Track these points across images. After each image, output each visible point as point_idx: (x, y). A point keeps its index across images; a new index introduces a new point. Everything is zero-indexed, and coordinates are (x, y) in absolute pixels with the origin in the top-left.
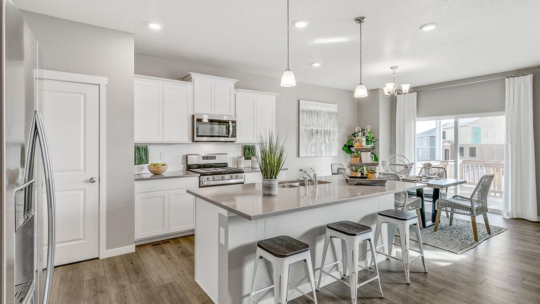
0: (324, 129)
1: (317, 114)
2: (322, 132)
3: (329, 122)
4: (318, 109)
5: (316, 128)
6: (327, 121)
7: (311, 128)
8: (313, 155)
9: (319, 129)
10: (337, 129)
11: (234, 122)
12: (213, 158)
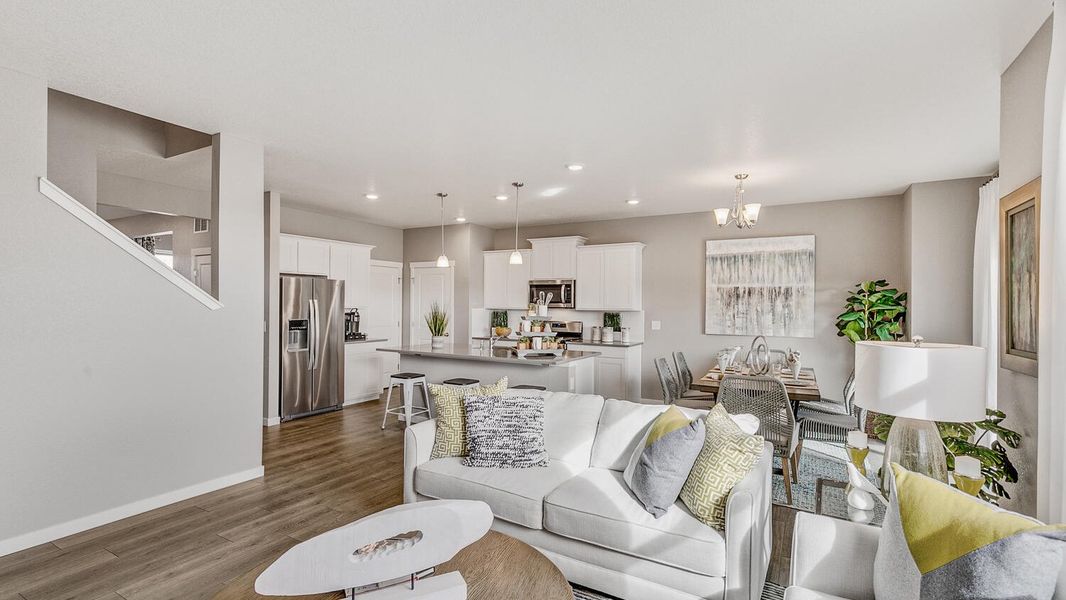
0: (770, 285)
1: (750, 261)
2: (765, 293)
3: (784, 272)
4: (750, 250)
5: (747, 286)
6: (780, 270)
7: (732, 286)
8: (737, 332)
9: (756, 285)
10: (811, 284)
11: (569, 286)
12: (563, 326)
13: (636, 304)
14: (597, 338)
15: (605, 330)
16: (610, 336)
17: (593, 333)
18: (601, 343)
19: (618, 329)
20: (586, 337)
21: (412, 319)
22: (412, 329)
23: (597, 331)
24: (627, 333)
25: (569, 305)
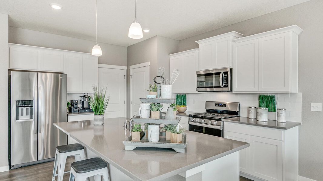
11: (226, 73)
12: (224, 105)
13: (294, 87)
14: (252, 116)
15: (260, 110)
16: (264, 116)
17: (249, 112)
18: (256, 123)
19: (272, 109)
20: (243, 114)
21: (131, 100)
22: (131, 105)
23: (253, 111)
24: (283, 114)
25: (226, 89)
